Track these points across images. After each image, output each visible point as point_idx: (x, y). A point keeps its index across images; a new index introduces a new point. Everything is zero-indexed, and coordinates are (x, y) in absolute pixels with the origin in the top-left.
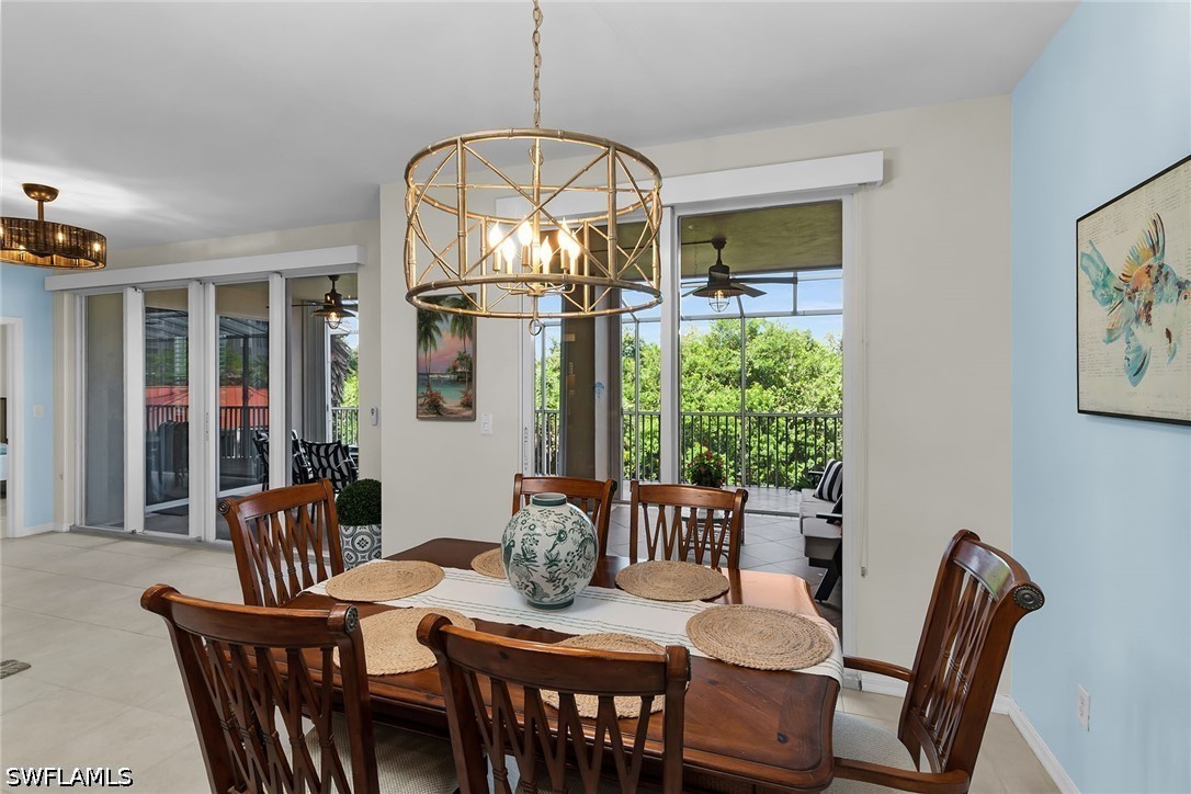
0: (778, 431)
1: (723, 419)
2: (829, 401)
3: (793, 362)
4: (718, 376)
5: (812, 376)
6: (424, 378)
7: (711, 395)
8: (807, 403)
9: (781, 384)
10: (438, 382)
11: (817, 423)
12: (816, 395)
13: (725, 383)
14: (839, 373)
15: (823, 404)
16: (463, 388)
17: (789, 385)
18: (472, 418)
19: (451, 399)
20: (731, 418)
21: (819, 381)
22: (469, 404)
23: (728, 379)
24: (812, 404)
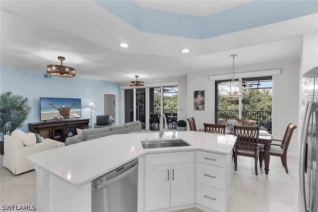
0: (248, 116)
1: (233, 112)
2: (264, 108)
3: (253, 97)
4: (230, 101)
5: (258, 101)
6: (195, 104)
7: (229, 106)
8: (257, 109)
9: (249, 104)
10: (198, 104)
11: (260, 114)
12: (260, 106)
13: (233, 103)
14: (267, 101)
15: (262, 109)
16: (203, 105)
17: (252, 104)
18: (204, 110)
19: (200, 107)
20: (235, 112)
21: (261, 103)
22: (204, 108)
23: (233, 102)
24: (259, 109)
